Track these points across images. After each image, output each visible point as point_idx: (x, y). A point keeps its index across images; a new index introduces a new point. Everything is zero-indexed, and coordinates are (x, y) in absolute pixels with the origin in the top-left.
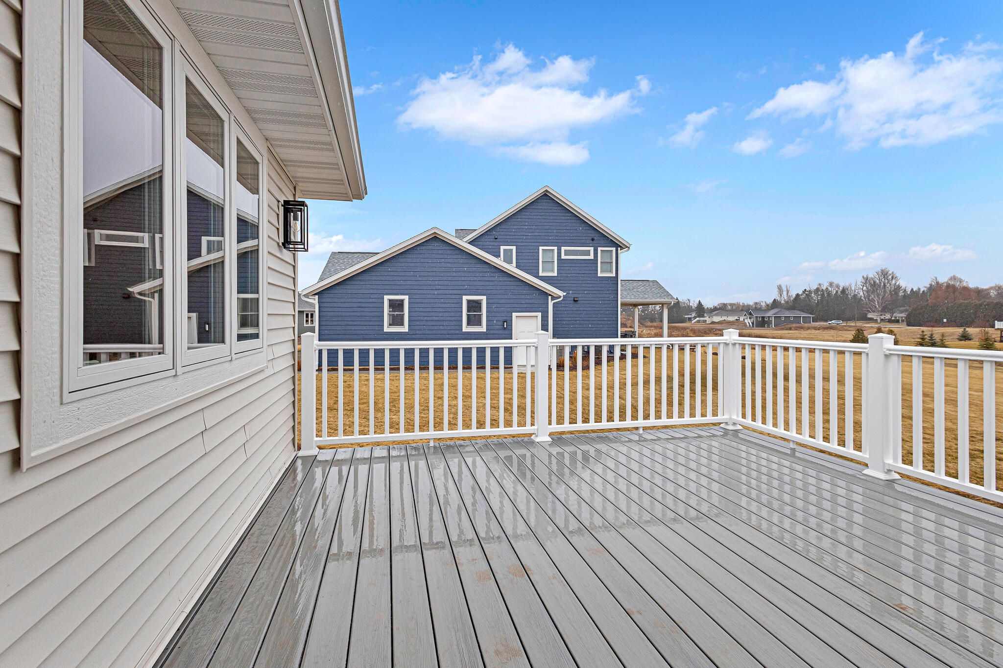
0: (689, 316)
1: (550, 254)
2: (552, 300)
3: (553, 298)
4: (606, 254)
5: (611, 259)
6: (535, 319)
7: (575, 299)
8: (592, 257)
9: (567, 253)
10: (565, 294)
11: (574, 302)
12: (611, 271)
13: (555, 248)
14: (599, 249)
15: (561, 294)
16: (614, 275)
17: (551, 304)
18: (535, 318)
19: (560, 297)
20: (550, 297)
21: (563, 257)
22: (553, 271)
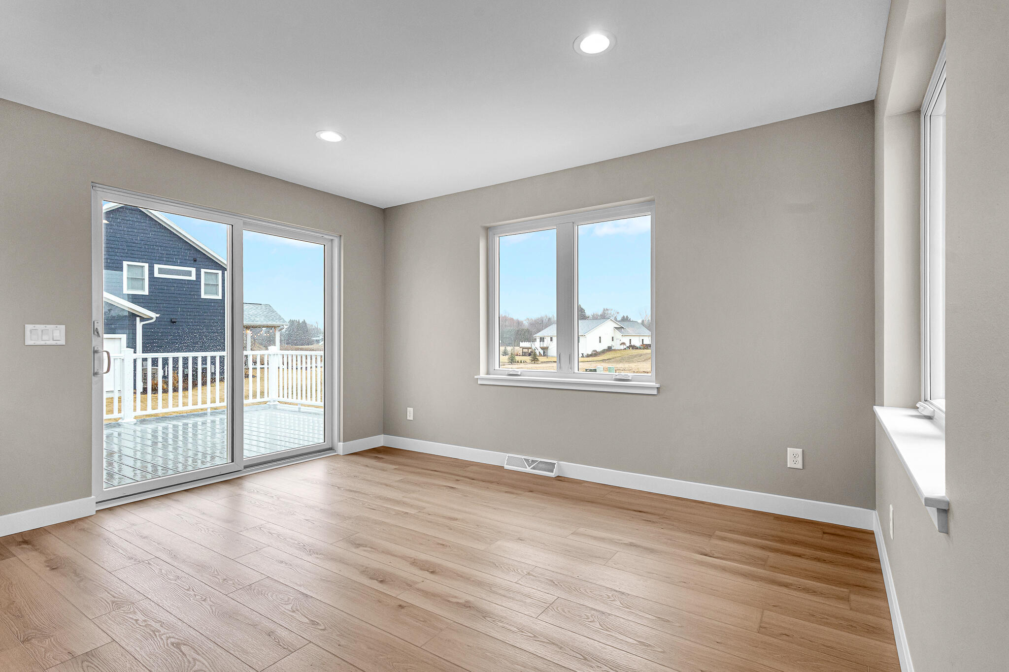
0: (317, 338)
1: (139, 271)
2: (141, 321)
3: (142, 319)
4: (209, 276)
5: (217, 281)
6: (117, 342)
7: (173, 320)
8: (193, 278)
9: (161, 271)
10: (158, 315)
11: (170, 323)
12: (217, 294)
13: (146, 265)
14: (203, 271)
15: (154, 315)
16: (220, 297)
17: (139, 326)
18: (119, 341)
19: (152, 318)
20: (138, 319)
21: (156, 275)
22: (143, 289)
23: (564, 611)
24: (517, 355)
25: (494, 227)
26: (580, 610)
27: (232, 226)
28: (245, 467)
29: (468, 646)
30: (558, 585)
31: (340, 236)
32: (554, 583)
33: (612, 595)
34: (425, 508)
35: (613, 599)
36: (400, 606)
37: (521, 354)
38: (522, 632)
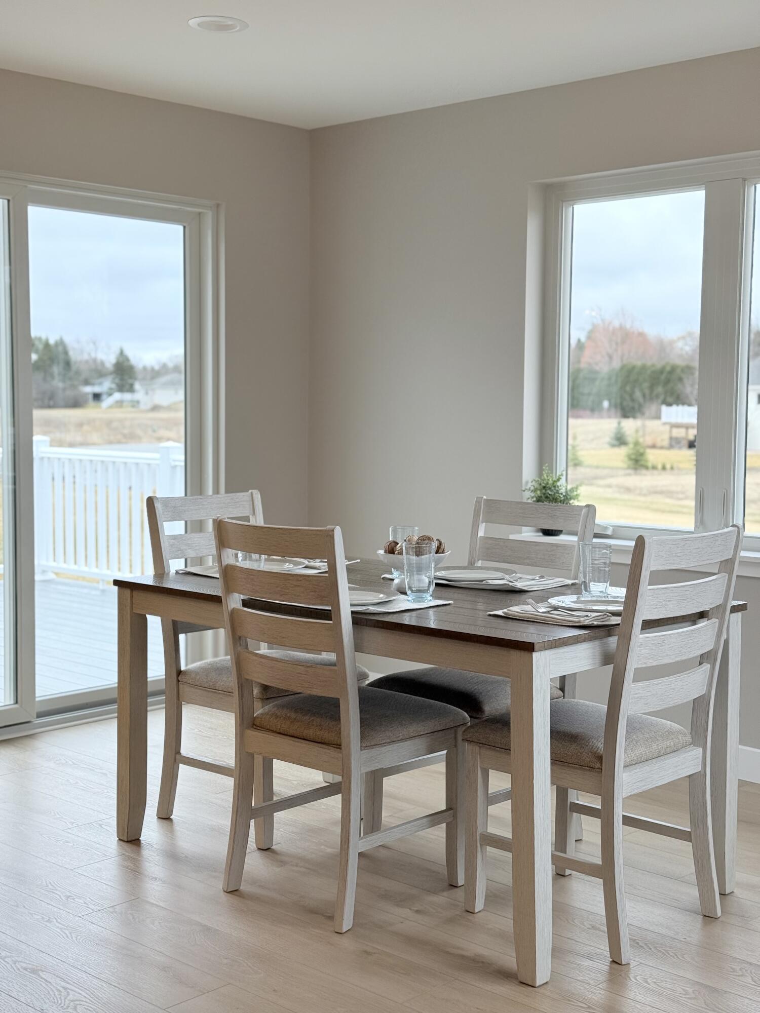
0: (97, 389)
23: (647, 982)
24: (654, 446)
25: (562, 186)
26: (675, 982)
27: (9, 201)
28: (40, 715)
29: (477, 1008)
30: (645, 947)
31: (218, 206)
32: (638, 943)
33: (741, 969)
34: (402, 811)
35: (741, 974)
36: (366, 952)
37: (666, 443)
38: (569, 1000)
